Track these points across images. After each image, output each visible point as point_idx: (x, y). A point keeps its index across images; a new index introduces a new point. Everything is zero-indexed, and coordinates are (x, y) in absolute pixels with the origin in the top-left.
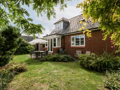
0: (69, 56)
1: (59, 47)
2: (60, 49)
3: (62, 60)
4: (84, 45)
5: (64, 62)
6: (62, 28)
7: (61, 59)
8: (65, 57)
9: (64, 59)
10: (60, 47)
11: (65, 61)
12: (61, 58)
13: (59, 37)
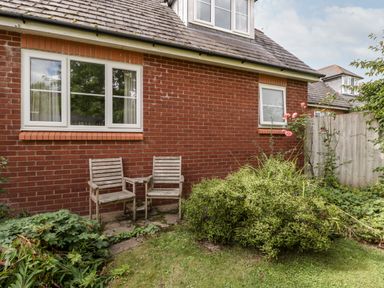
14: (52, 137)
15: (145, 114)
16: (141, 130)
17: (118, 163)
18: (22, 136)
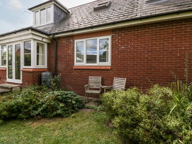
0: (70, 93)
1: (40, 66)
2: (44, 74)
3: (45, 110)
4: (108, 63)
5: (51, 118)
6: (52, 21)
7: (40, 109)
8: (56, 99)
9: (54, 108)
10: (46, 66)
11: (55, 113)
12: (41, 105)
13: (40, 39)
14: (81, 68)
15: (112, 57)
16: (110, 65)
17: (99, 79)
18: (74, 68)
